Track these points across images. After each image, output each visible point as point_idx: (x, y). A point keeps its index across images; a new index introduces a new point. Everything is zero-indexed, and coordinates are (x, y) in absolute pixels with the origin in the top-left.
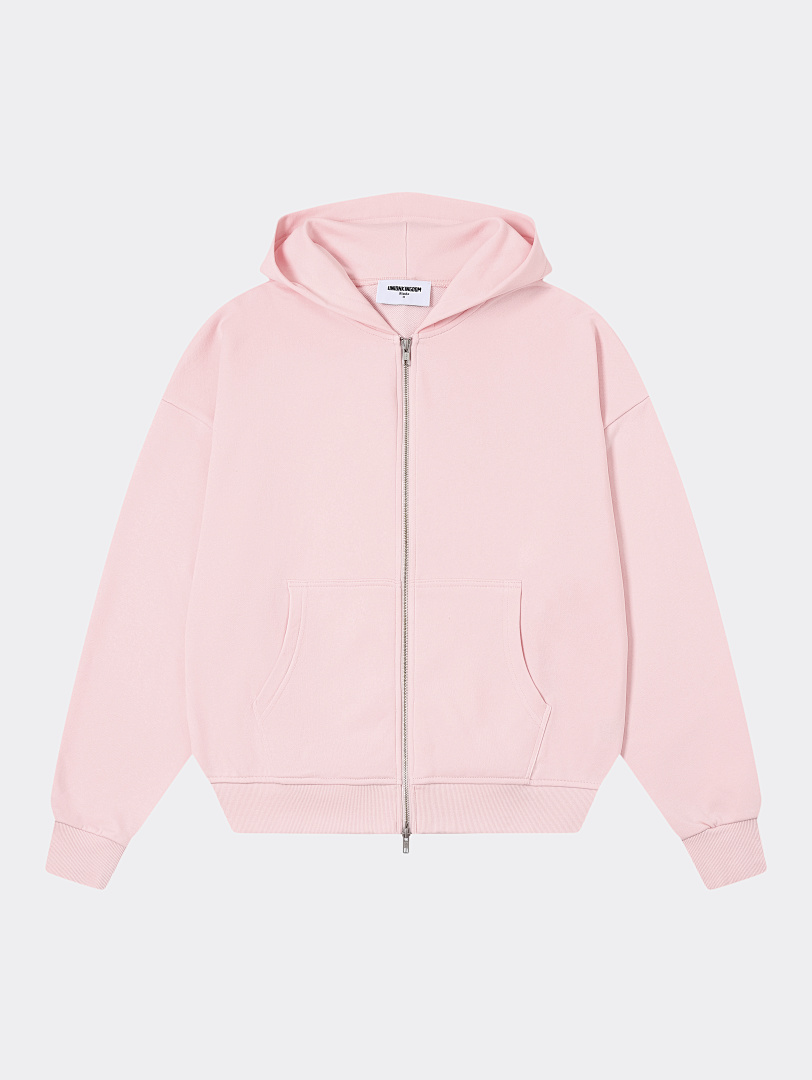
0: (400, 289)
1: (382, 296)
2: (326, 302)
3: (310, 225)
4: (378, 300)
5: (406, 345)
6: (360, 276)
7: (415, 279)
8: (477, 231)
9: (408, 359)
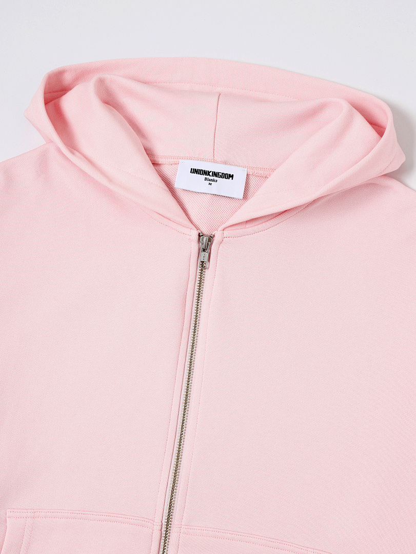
0: (206, 173)
1: (183, 180)
2: (110, 180)
3: (101, 82)
4: (178, 185)
5: (206, 243)
6: (161, 152)
7: (225, 163)
8: (314, 112)
9: (206, 260)
